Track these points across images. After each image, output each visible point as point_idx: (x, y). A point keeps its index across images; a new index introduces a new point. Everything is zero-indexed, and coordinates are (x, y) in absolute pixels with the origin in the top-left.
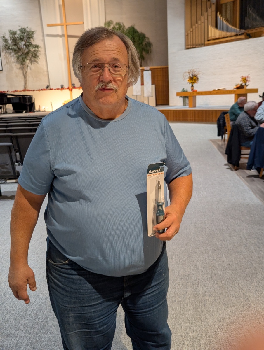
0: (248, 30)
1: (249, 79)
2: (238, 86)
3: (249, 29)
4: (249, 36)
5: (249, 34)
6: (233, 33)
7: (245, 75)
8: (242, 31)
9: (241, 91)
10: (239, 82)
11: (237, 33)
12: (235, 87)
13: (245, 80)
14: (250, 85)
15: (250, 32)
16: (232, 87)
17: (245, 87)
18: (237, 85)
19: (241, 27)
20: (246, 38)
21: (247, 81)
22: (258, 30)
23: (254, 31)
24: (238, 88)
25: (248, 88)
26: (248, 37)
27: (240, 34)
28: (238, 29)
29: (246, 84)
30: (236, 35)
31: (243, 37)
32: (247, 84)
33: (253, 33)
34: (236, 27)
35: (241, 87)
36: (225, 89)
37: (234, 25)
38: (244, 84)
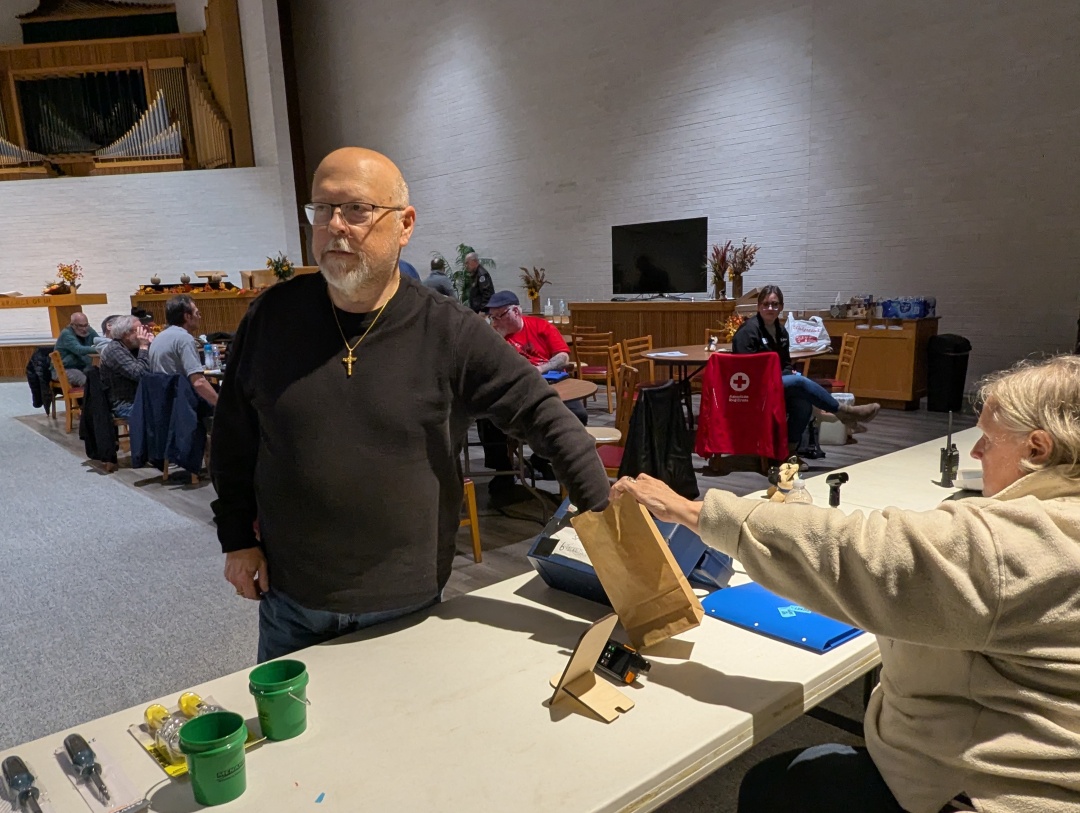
0: (51, 156)
1: (78, 272)
2: (54, 287)
3: (54, 154)
4: (57, 171)
5: (56, 165)
6: (13, 160)
7: (68, 262)
8: (37, 157)
9: (62, 300)
10: (57, 280)
11: (25, 160)
12: (47, 290)
13: (69, 273)
14: (85, 287)
15: (57, 161)
16: (39, 290)
17: (72, 289)
18: (50, 285)
19: (33, 146)
20: (50, 176)
21: (75, 275)
22: (77, 159)
23: (68, 160)
24: (53, 292)
25: (79, 291)
26: (55, 172)
27: (33, 164)
28: (24, 151)
29: (73, 284)
30: (23, 165)
31: (42, 170)
32: (76, 284)
33: (64, 164)
34: (18, 144)
35: (62, 290)
36: (19, 294)
37: (11, 137)
38: (68, 283)
